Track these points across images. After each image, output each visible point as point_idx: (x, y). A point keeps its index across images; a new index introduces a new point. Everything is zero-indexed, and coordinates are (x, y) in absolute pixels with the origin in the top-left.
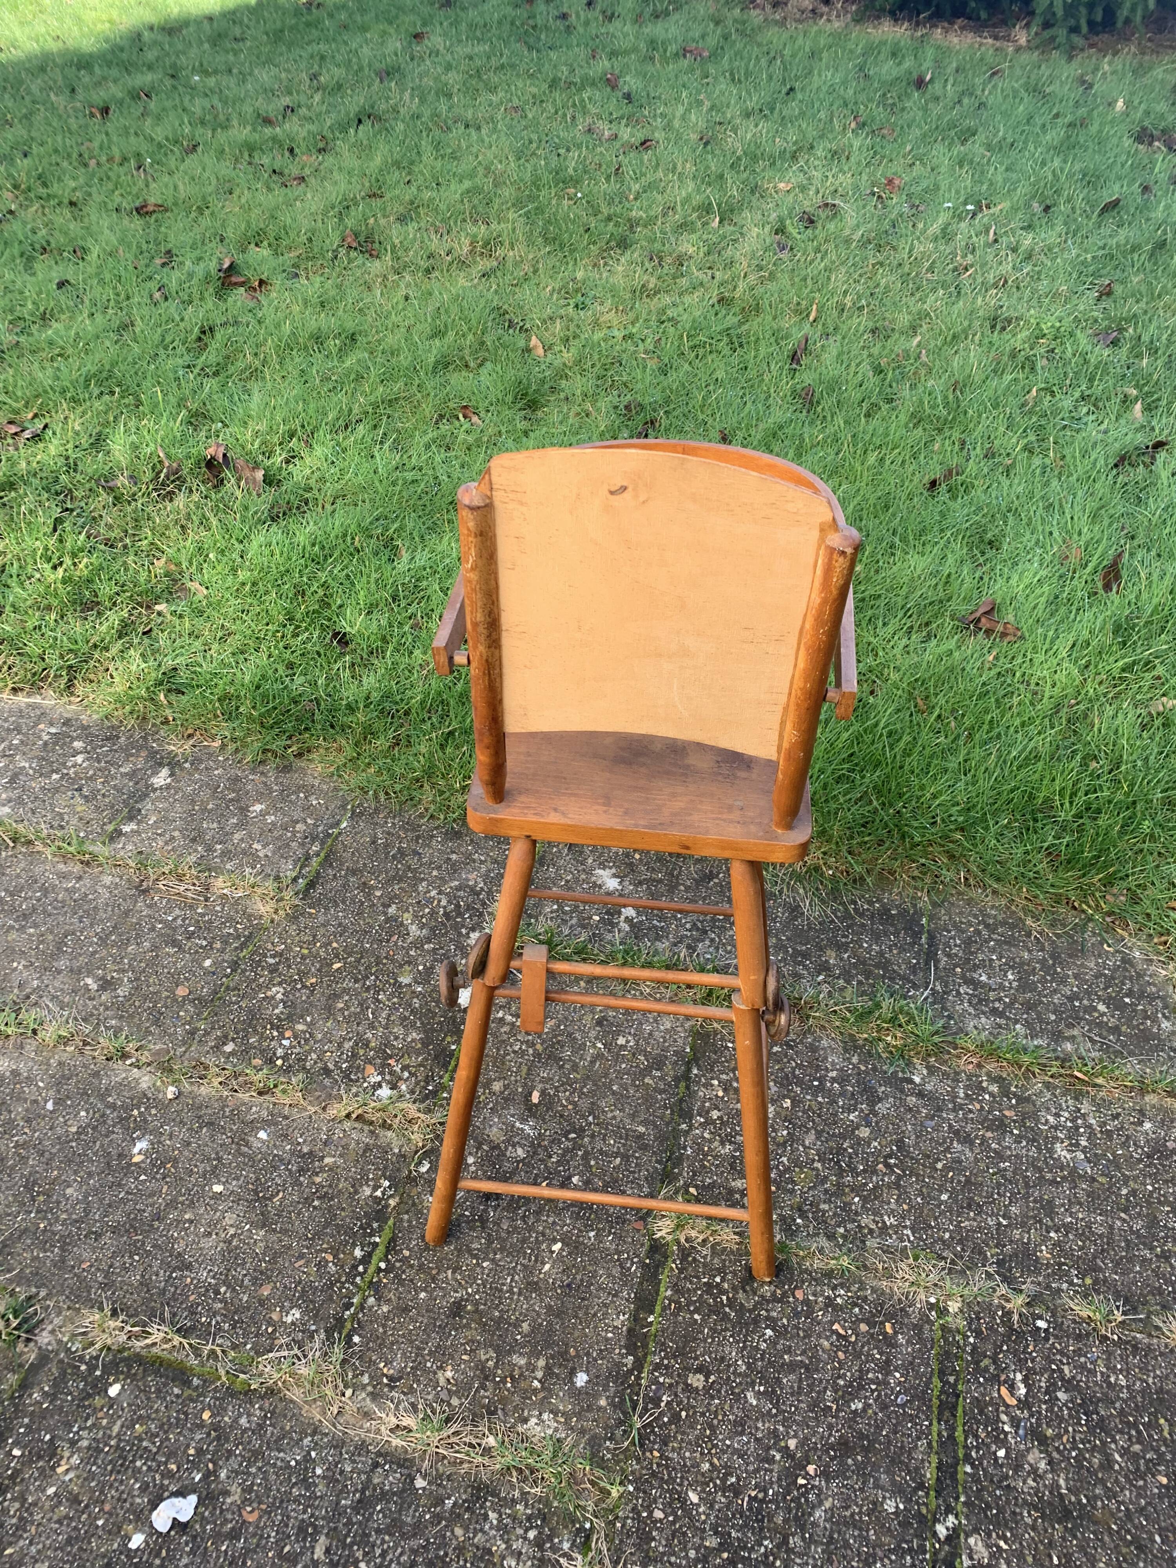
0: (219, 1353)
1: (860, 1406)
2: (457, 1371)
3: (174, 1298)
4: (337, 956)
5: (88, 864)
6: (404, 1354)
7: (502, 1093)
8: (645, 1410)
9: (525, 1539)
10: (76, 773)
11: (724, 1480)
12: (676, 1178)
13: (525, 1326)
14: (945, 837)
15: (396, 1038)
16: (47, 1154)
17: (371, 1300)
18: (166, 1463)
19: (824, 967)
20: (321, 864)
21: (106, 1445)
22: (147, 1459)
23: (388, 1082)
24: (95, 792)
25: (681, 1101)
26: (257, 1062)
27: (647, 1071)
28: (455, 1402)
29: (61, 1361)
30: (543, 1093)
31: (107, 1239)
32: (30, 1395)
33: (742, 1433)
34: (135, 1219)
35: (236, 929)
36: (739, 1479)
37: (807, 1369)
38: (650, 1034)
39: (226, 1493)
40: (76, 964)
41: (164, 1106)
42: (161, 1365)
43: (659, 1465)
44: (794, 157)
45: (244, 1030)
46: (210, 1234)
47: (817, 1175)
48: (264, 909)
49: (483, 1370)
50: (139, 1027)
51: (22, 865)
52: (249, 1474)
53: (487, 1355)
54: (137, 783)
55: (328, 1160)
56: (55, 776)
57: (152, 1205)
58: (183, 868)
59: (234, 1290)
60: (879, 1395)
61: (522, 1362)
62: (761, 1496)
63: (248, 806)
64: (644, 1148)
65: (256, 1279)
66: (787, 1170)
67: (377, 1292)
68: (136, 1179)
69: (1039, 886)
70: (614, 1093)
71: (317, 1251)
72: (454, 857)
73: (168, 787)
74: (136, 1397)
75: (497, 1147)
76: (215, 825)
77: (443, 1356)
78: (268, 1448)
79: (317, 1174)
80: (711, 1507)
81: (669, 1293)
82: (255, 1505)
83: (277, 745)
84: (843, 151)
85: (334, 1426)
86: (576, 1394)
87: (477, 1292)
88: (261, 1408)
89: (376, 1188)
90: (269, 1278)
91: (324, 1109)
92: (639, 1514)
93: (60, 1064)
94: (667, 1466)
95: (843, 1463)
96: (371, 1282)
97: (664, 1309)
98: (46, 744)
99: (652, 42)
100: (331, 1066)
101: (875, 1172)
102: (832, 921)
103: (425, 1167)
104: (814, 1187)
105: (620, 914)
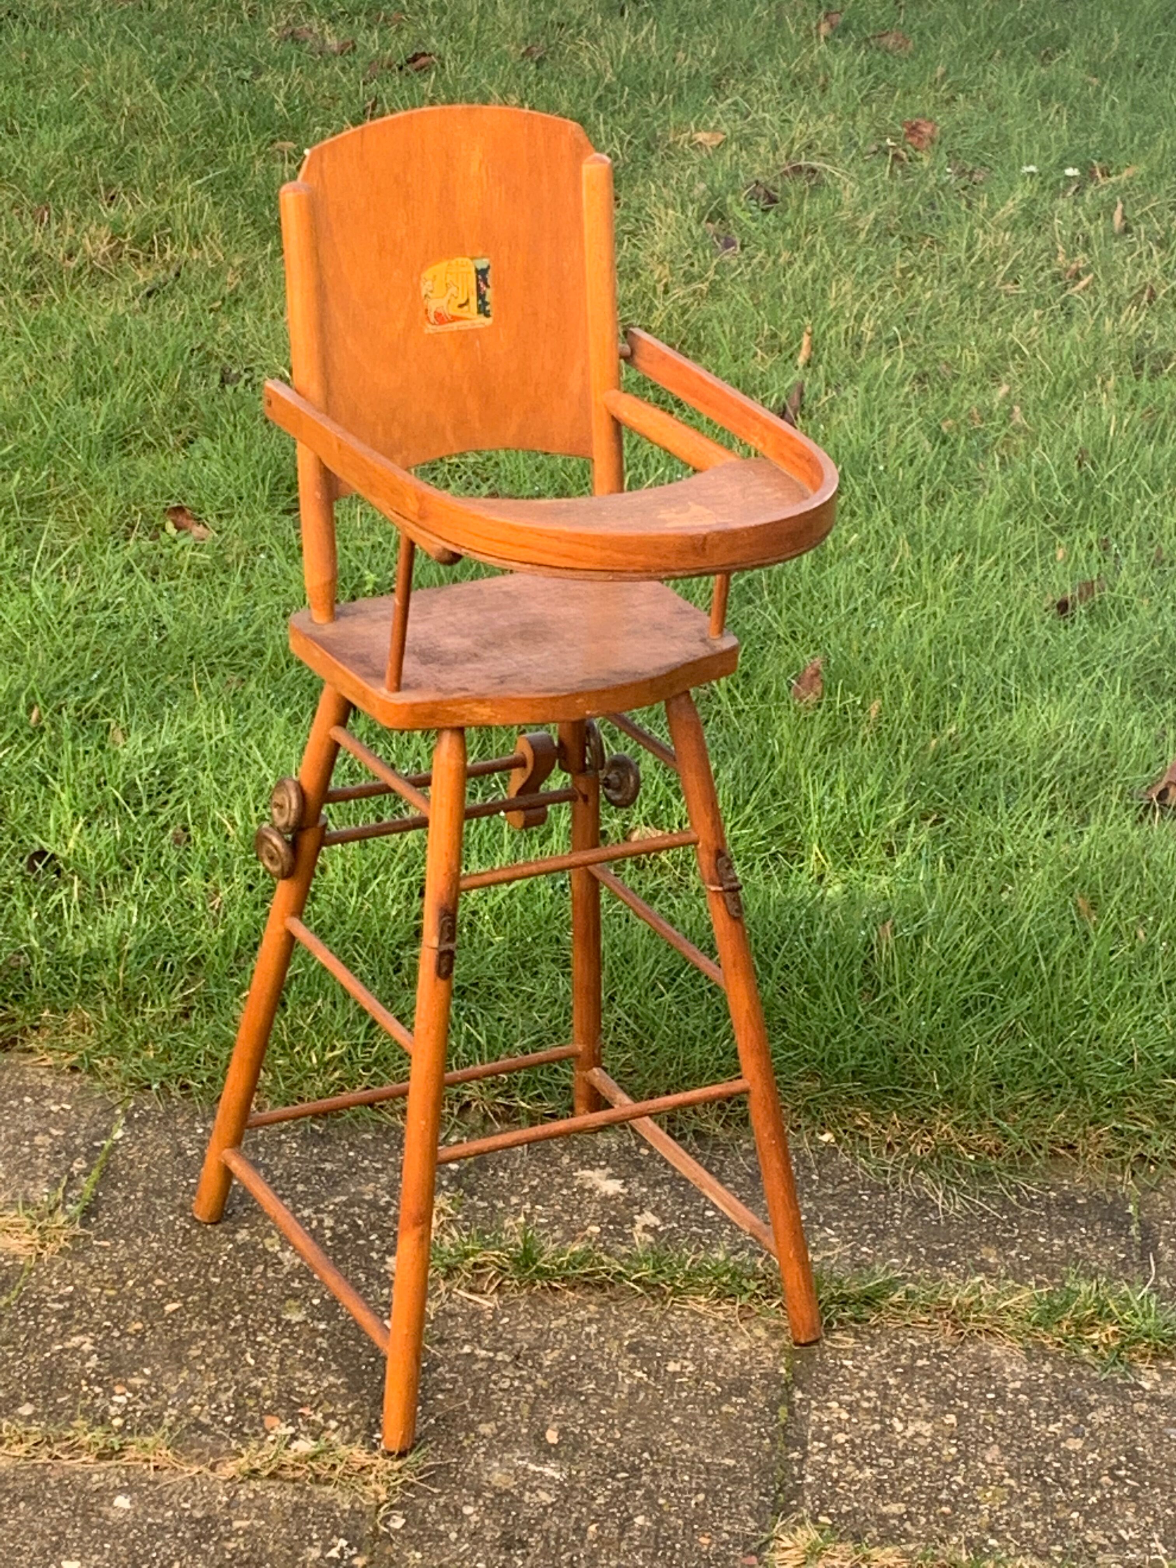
4: (168, 1295)
7: (496, 1436)
12: (795, 1509)
14: (1150, 1087)
15: (303, 1384)
19: (981, 1268)
20: (95, 1185)
23: (308, 1433)
25: (784, 1428)
26: (80, 1423)
27: (724, 1397)
30: (562, 1431)
38: (718, 1357)
44: (717, 85)
45: (43, 1388)
47: (1011, 1492)
48: (20, 1243)
55: (237, 1524)
64: (738, 1481)
66: (965, 1489)
70: (675, 1426)
72: (328, 1166)
75: (507, 1493)
79: (228, 1539)
84: (814, 76)
89: (327, 1548)
91: (213, 1468)
100: (205, 1420)
101: (1097, 1485)
102: (985, 1214)
103: (398, 1523)
104: (1009, 1505)
105: (633, 1223)
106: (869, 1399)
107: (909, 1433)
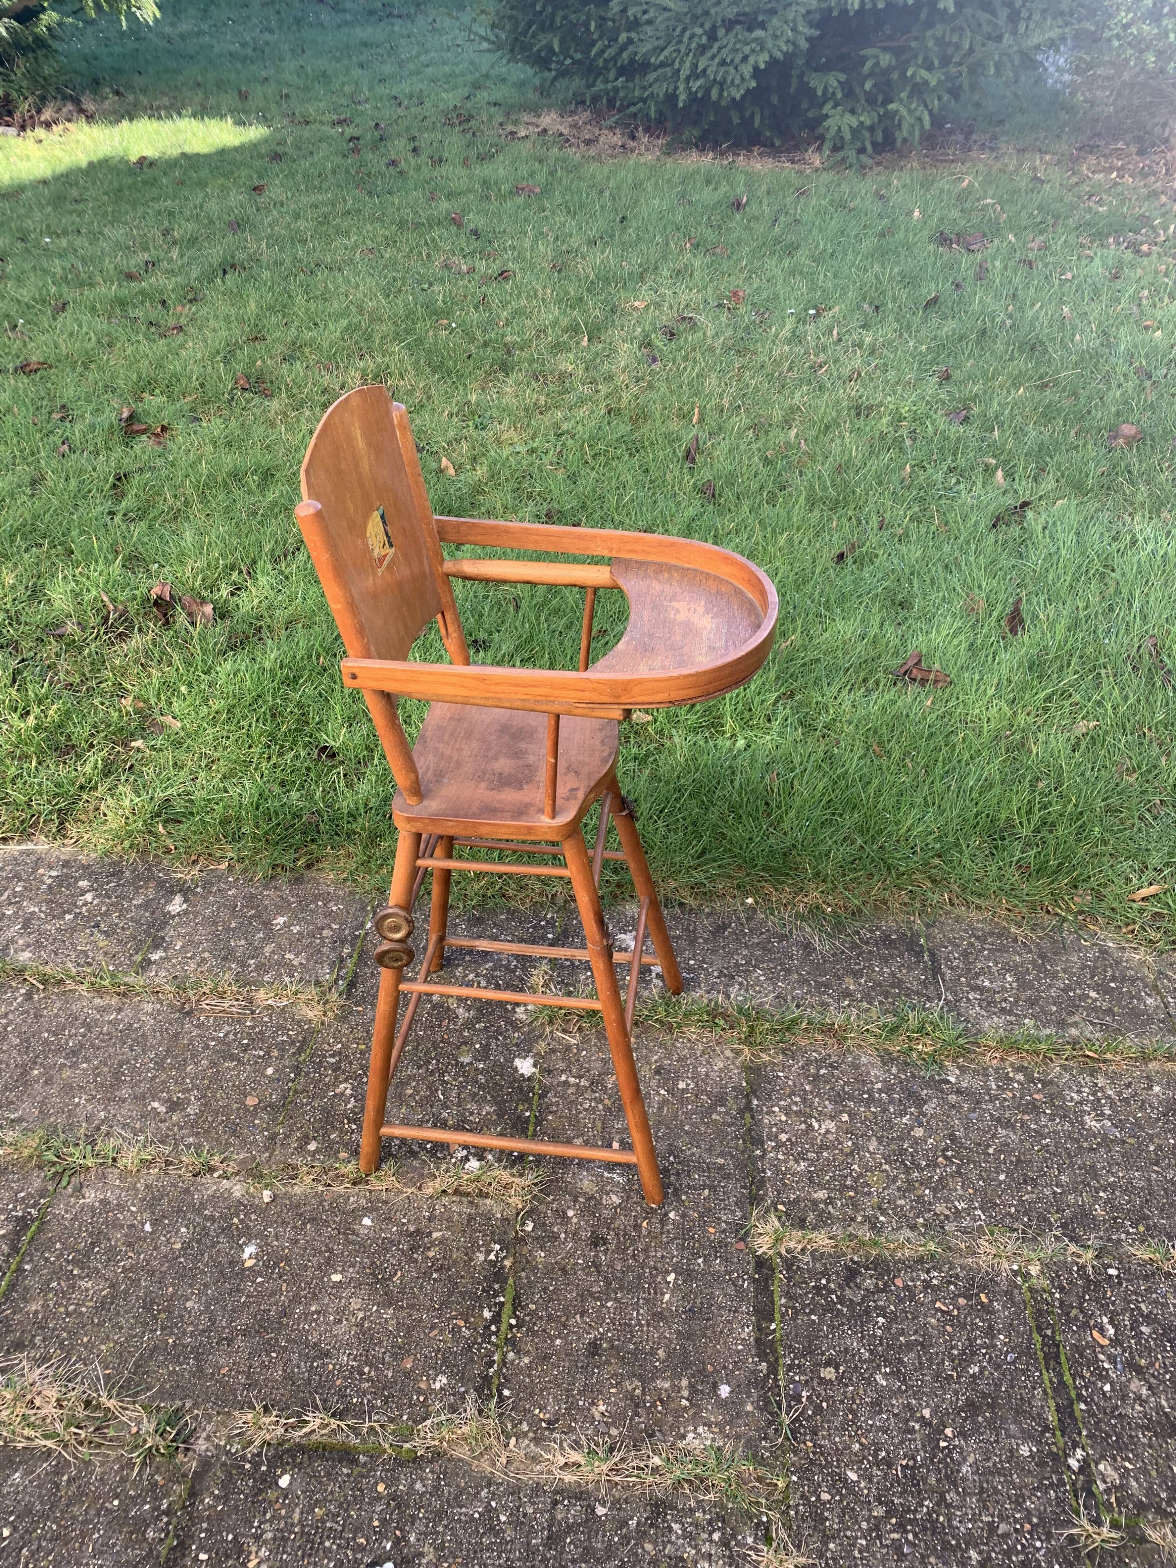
0: (378, 1429)
1: (977, 1369)
2: (609, 1404)
3: (320, 1385)
5: (124, 995)
6: (555, 1397)
8: (790, 1407)
9: (711, 1541)
10: (88, 911)
11: (875, 1456)
12: (763, 1199)
13: (661, 1352)
14: (926, 864)
15: (472, 1114)
16: (157, 1274)
17: (511, 1355)
18: (354, 1539)
19: (847, 994)
20: (356, 964)
21: (291, 1533)
22: (334, 1538)
23: (474, 1155)
24: (113, 928)
25: (750, 1130)
26: (343, 1155)
27: (712, 1109)
28: (614, 1432)
29: (224, 1464)
30: (622, 1142)
31: (239, 1342)
32: (202, 1501)
33: (880, 1412)
34: (262, 1319)
35: (289, 1036)
36: (888, 1453)
37: (923, 1346)
38: (707, 1075)
39: (421, 1555)
40: (139, 1091)
41: (262, 1210)
42: (324, 1449)
43: (814, 1453)
45: (323, 1128)
46: (340, 1321)
47: (888, 1176)
48: (312, 1013)
49: (632, 1399)
50: (217, 1140)
51: (58, 1005)
52: (438, 1533)
53: (633, 1386)
54: (153, 913)
55: (435, 1235)
56: (68, 917)
57: (276, 1304)
58: (223, 986)
59: (377, 1368)
60: (991, 1358)
61: (667, 1385)
62: (911, 1463)
63: (270, 921)
64: (727, 1177)
65: (396, 1354)
66: (860, 1175)
67: (514, 1345)
68: (253, 1282)
69: (1016, 897)
70: (687, 1133)
71: (448, 1319)
73: (186, 912)
74: (308, 1483)
75: (592, 1197)
76: (243, 942)
77: (592, 1392)
78: (449, 1505)
79: (429, 1249)
80: (871, 1481)
81: (783, 1301)
82: (451, 1560)
83: (286, 859)
85: (506, 1474)
86: (722, 1404)
87: (609, 1330)
88: (432, 1472)
89: (488, 1252)
90: (408, 1351)
91: (420, 1188)
92: (808, 1499)
93: (147, 1186)
94: (822, 1453)
95: (974, 1422)
96: (506, 1339)
97: (783, 1315)
98: (50, 887)
99: (485, 182)
100: (416, 1148)
101: (936, 1165)
102: (843, 952)
103: (529, 1227)
104: (888, 1187)
105: (650, 971)
106: (796, 1103)
107: (823, 1131)
